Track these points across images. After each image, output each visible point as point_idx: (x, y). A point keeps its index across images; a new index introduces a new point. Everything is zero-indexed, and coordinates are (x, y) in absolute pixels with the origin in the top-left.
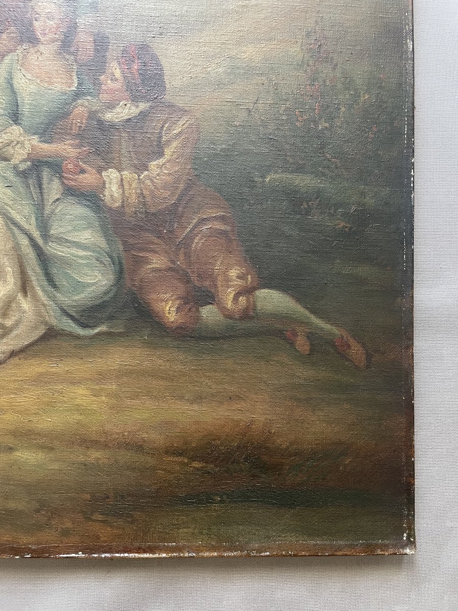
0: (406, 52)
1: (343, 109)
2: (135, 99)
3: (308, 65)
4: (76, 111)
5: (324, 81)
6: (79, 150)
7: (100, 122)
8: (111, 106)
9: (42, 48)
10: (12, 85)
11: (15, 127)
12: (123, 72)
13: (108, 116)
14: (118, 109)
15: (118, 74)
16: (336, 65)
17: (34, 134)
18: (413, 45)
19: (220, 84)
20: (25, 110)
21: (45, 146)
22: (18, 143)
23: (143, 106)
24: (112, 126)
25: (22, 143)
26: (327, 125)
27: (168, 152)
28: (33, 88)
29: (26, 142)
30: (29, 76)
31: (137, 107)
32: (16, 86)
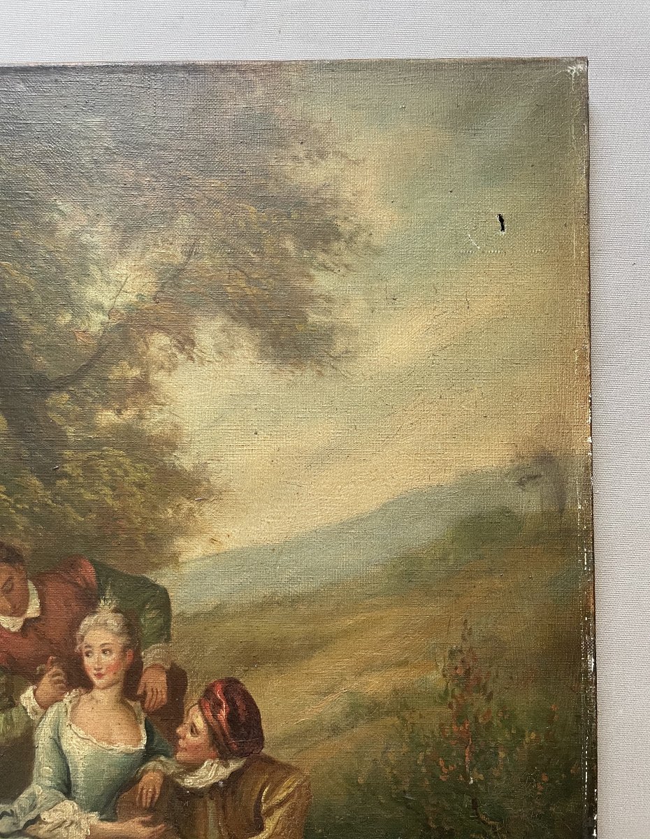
0: (586, 672)
1: (502, 755)
2: (224, 757)
3: (453, 696)
4: (146, 778)
5: (476, 718)
6: (152, 829)
7: (180, 790)
8: (192, 767)
9: (97, 693)
10: (60, 748)
11: (67, 802)
12: (206, 720)
13: (189, 782)
14: (202, 772)
15: (200, 723)
16: (491, 694)
17: (93, 810)
18: (595, 663)
19: (335, 730)
20: (79, 779)
21: (108, 826)
22: (72, 823)
23: (234, 765)
24: (195, 793)
25: (78, 824)
26: (481, 777)
27: (270, 824)
28: (87, 750)
29: (83, 822)
30: (81, 733)
31: (227, 766)
32: (65, 747)
